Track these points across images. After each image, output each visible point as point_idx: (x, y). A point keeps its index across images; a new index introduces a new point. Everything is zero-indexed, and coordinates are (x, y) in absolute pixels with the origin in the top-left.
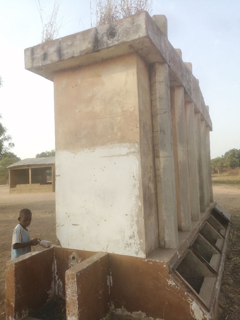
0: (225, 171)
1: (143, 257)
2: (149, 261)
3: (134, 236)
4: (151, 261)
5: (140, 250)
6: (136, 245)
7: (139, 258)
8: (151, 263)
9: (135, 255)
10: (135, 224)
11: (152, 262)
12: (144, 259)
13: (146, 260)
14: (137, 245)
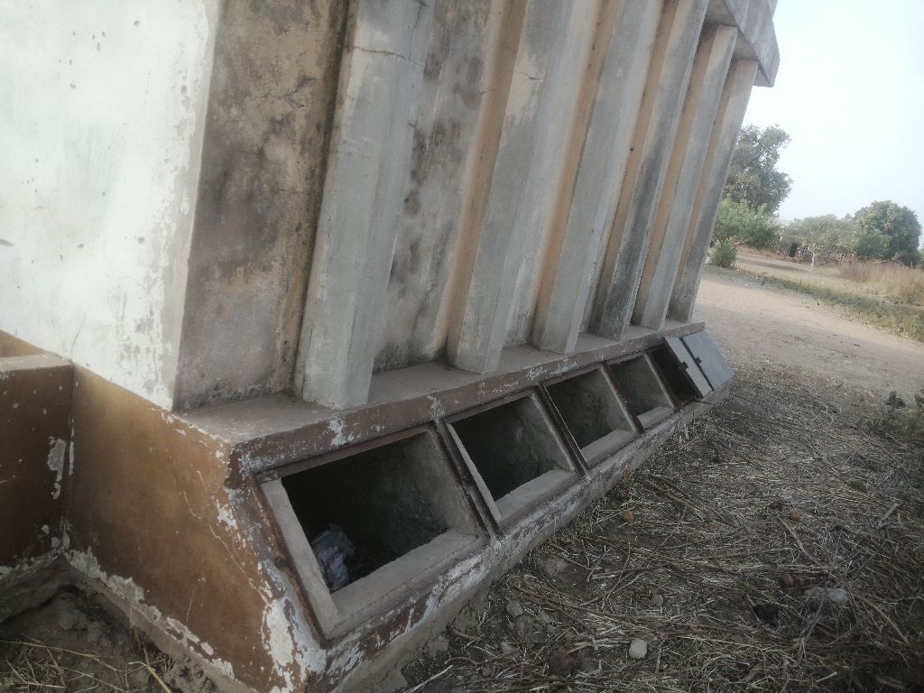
0: (836, 261)
1: (164, 408)
2: (177, 424)
3: (150, 323)
4: (183, 426)
5: (160, 380)
6: (151, 355)
7: (153, 405)
8: (183, 432)
9: (143, 393)
10: (160, 282)
11: (185, 431)
12: (167, 413)
13: (170, 420)
14: (154, 357)
